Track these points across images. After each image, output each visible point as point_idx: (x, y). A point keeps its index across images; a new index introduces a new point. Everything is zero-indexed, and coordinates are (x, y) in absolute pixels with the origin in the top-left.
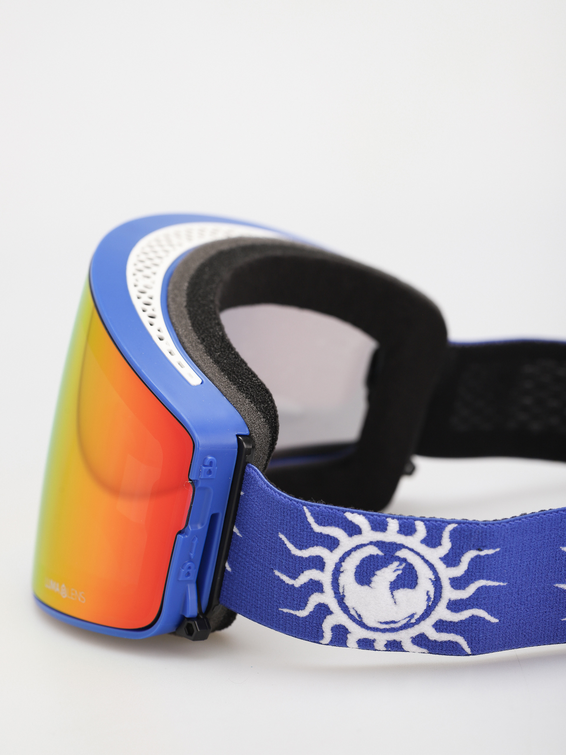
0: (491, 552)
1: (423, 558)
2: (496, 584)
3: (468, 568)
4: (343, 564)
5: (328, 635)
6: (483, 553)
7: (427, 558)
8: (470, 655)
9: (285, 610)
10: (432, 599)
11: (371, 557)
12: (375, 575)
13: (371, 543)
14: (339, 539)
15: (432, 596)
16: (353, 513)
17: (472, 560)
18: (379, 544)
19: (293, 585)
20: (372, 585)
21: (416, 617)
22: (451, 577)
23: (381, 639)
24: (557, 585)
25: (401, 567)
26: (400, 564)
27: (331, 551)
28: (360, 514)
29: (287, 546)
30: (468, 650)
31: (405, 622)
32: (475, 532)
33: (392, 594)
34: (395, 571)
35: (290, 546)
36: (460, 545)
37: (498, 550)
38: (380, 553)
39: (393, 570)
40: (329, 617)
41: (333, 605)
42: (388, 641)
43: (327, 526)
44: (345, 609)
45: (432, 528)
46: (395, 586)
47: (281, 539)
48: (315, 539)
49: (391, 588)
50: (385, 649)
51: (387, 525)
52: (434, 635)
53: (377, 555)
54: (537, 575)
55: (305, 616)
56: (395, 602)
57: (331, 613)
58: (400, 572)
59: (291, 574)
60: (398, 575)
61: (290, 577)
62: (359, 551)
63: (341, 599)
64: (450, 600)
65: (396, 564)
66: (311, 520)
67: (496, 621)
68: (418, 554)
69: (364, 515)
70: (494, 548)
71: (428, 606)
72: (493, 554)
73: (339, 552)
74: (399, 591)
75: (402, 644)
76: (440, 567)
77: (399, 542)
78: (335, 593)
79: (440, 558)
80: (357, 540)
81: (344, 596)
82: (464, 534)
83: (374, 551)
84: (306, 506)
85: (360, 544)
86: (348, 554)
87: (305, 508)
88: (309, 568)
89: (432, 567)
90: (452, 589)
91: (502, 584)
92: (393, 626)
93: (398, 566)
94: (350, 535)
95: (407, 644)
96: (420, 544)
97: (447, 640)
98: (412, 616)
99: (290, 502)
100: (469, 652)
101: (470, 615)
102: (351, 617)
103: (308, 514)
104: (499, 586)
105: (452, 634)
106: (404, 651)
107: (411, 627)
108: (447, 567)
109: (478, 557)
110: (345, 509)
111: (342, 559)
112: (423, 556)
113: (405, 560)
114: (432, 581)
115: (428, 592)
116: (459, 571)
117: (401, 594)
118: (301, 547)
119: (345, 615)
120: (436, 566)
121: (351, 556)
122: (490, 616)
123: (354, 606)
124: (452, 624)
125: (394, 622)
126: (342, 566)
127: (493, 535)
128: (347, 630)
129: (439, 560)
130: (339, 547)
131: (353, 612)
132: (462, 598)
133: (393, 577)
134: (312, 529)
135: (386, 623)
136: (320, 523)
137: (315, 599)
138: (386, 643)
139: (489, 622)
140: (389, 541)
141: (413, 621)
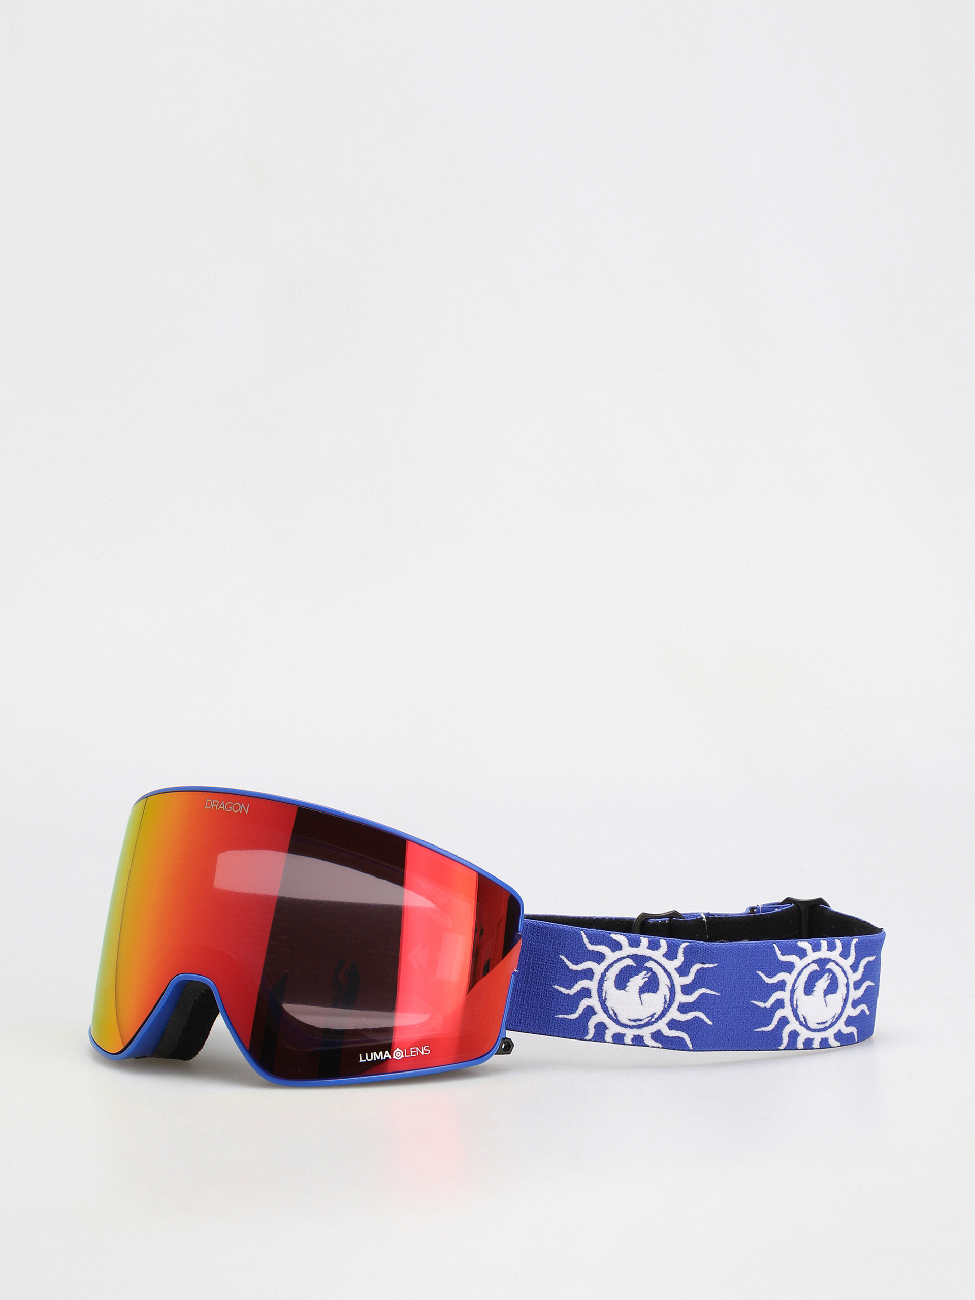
0: (711, 966)
1: (664, 968)
2: (713, 993)
3: (695, 978)
4: (607, 973)
5: (591, 1032)
6: (706, 966)
7: (667, 968)
8: (691, 1050)
9: (560, 1016)
10: (668, 1003)
11: (628, 966)
12: (629, 981)
13: (628, 956)
14: (605, 954)
15: (668, 1000)
16: (616, 934)
17: (698, 971)
18: (634, 957)
19: (568, 994)
20: (627, 989)
21: (656, 1016)
22: (682, 984)
23: (629, 1034)
24: (752, 1002)
25: (648, 976)
26: (648, 974)
27: (599, 964)
28: (621, 935)
29: (566, 963)
30: (690, 1046)
31: (647, 1020)
32: (701, 949)
33: (640, 997)
34: (644, 978)
35: (568, 963)
36: (690, 959)
37: (716, 965)
38: (634, 965)
39: (642, 977)
40: (593, 1017)
41: (598, 1007)
42: (634, 1036)
43: (597, 945)
44: (606, 1009)
45: (672, 945)
46: (643, 990)
47: (561, 959)
48: (589, 955)
49: (639, 992)
50: (631, 1043)
51: (641, 942)
52: (667, 1032)
53: (632, 965)
54: (740, 992)
55: (575, 1018)
56: (642, 1004)
57: (595, 1013)
58: (647, 979)
59: (567, 986)
60: (646, 981)
61: (567, 988)
62: (619, 963)
63: (603, 1002)
64: (680, 1003)
65: (645, 972)
66: (586, 941)
67: (711, 1023)
68: (660, 965)
69: (624, 935)
70: (714, 964)
71: (664, 1008)
72: (712, 968)
73: (604, 965)
74: (645, 994)
75: (644, 1038)
76: (675, 975)
77: (648, 955)
78: (599, 997)
79: (676, 969)
80: (619, 954)
81: (606, 999)
82: (693, 950)
83: (630, 962)
84: (582, 930)
85: (621, 957)
86: (611, 965)
87: (582, 932)
88: (582, 979)
89: (669, 975)
90: (682, 994)
91: (717, 994)
92: (639, 1023)
93: (646, 975)
94: (613, 951)
95: (648, 1040)
96: (662, 957)
97: (676, 1036)
98: (652, 1016)
99: (571, 929)
100: (691, 1048)
101: (694, 1016)
102: (610, 1016)
103: (584, 936)
104: (714, 995)
105: (680, 1032)
106: (644, 1046)
107: (651, 1025)
108: (680, 976)
109: (702, 969)
110: (611, 932)
111: (607, 970)
112: (664, 967)
113: (650, 970)
114: (669, 987)
115: (665, 996)
116: (688, 980)
117: (647, 996)
118: (576, 963)
119: (605, 1014)
120: (672, 975)
121: (613, 967)
122: (707, 1018)
123: (612, 1006)
124: (680, 1023)
125: (640, 1020)
126: (606, 975)
127: (713, 952)
128: (606, 1026)
129: (675, 970)
130: (605, 960)
131: (611, 1012)
132: (689, 1002)
133: (641, 983)
134: (586, 947)
135: (635, 1021)
136: (591, 943)
137: (584, 1003)
138: (632, 1037)
139: (706, 1023)
140: (641, 954)
141: (653, 1020)
